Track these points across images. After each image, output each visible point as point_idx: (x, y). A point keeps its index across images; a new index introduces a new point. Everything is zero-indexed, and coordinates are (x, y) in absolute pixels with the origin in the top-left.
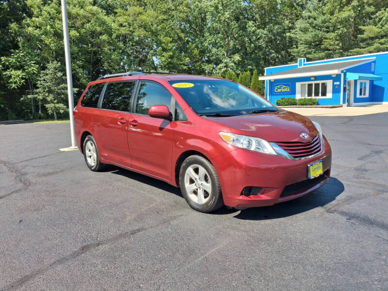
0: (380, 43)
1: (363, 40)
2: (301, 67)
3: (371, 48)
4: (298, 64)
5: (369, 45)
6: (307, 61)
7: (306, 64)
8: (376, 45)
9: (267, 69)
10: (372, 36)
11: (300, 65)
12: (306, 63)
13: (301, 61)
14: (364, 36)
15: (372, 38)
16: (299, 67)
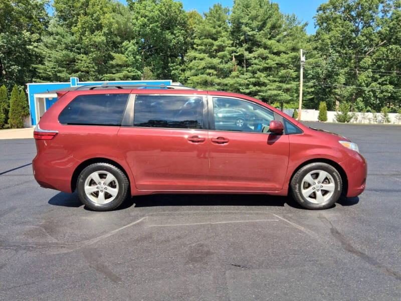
0: (128, 71)
1: (113, 66)
2: (73, 86)
3: (121, 75)
4: (71, 83)
5: (118, 71)
6: (80, 81)
7: (80, 84)
8: (125, 73)
9: (29, 85)
10: (120, 63)
11: (74, 84)
12: (79, 82)
13: (73, 80)
14: (114, 62)
15: (120, 66)
16: (72, 86)
